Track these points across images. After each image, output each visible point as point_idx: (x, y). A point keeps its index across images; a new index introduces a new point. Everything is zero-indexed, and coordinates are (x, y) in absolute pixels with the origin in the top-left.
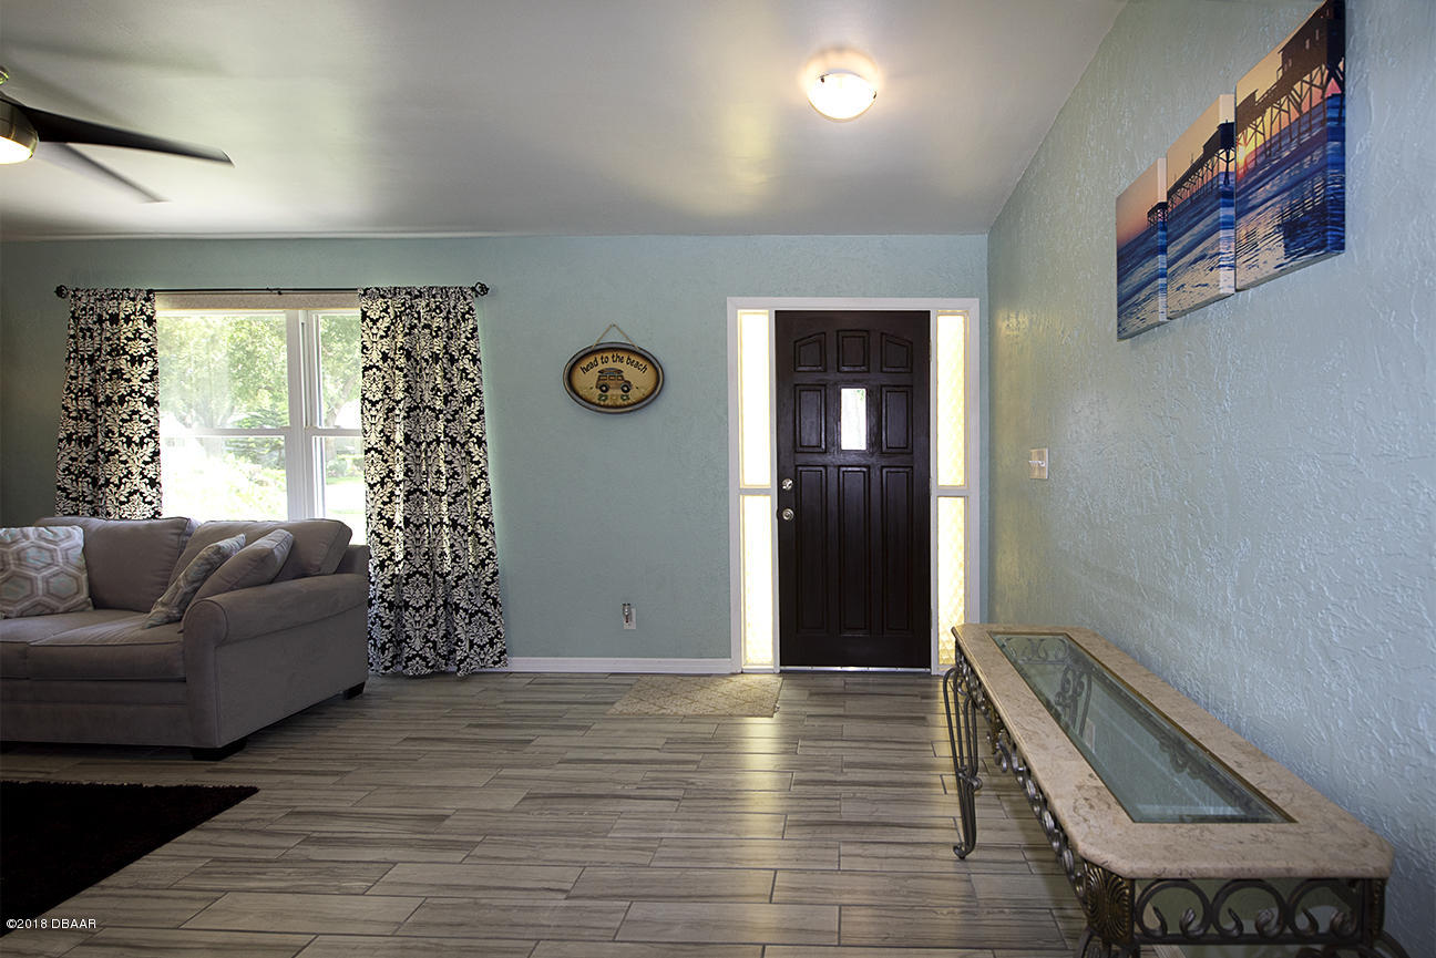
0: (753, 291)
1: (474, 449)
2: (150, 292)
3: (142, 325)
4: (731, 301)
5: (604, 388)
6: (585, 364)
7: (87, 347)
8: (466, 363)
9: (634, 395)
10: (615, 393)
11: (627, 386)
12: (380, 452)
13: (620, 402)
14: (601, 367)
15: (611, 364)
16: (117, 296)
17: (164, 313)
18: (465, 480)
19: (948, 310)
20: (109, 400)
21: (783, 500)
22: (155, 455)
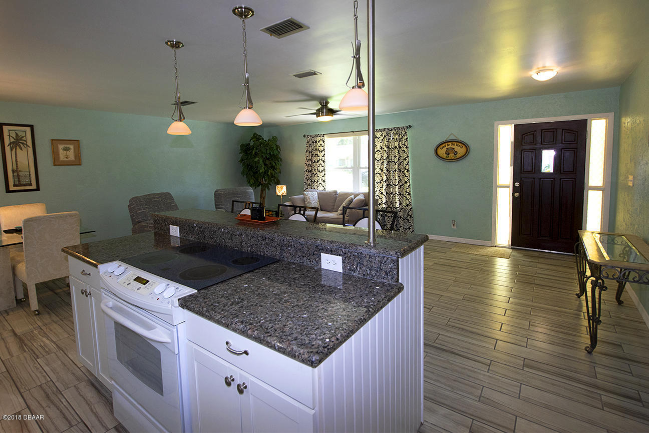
0: (505, 119)
1: (406, 172)
2: (324, 134)
3: (322, 143)
4: (496, 123)
5: (448, 154)
6: (441, 147)
7: (310, 149)
8: (405, 149)
9: (458, 156)
10: (452, 155)
11: (456, 153)
12: (380, 174)
13: (453, 158)
14: (447, 147)
15: (450, 146)
16: (316, 136)
17: (326, 138)
18: (403, 182)
19: (595, 118)
20: (315, 162)
21: (515, 189)
22: (325, 174)
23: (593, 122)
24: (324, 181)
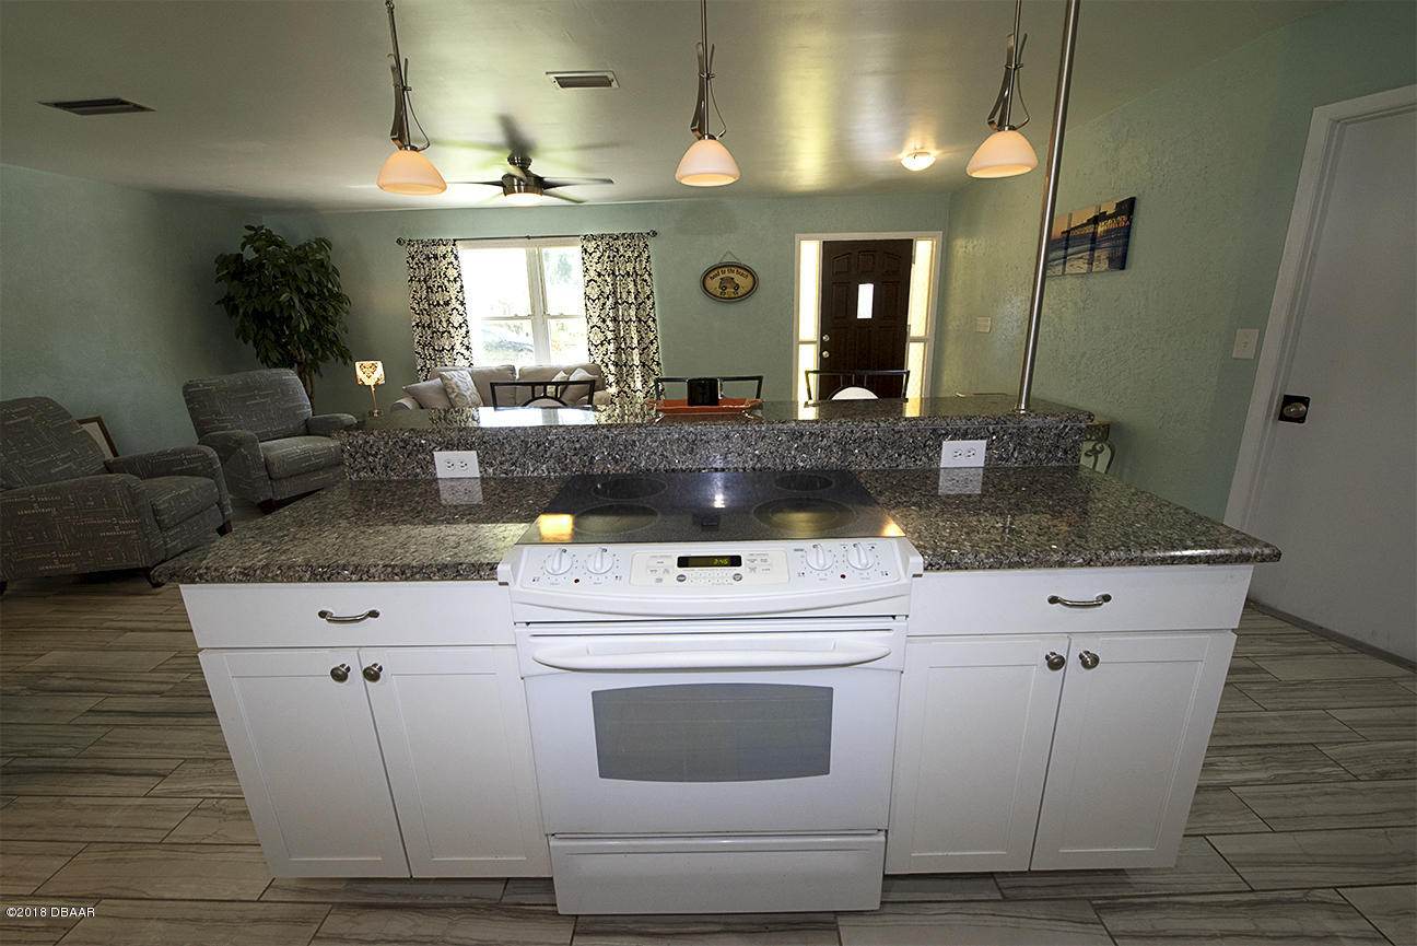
0: (809, 231)
1: (650, 323)
2: (455, 240)
3: (453, 259)
4: (798, 236)
5: (723, 288)
6: (712, 275)
7: (422, 274)
8: (646, 277)
9: (741, 291)
10: (730, 291)
11: (737, 287)
12: (599, 327)
13: (733, 296)
14: (722, 276)
15: (727, 274)
16: (435, 243)
17: (461, 250)
18: (647, 341)
19: (922, 238)
20: (438, 304)
21: (823, 346)
22: (468, 332)
23: (919, 242)
24: (468, 348)
